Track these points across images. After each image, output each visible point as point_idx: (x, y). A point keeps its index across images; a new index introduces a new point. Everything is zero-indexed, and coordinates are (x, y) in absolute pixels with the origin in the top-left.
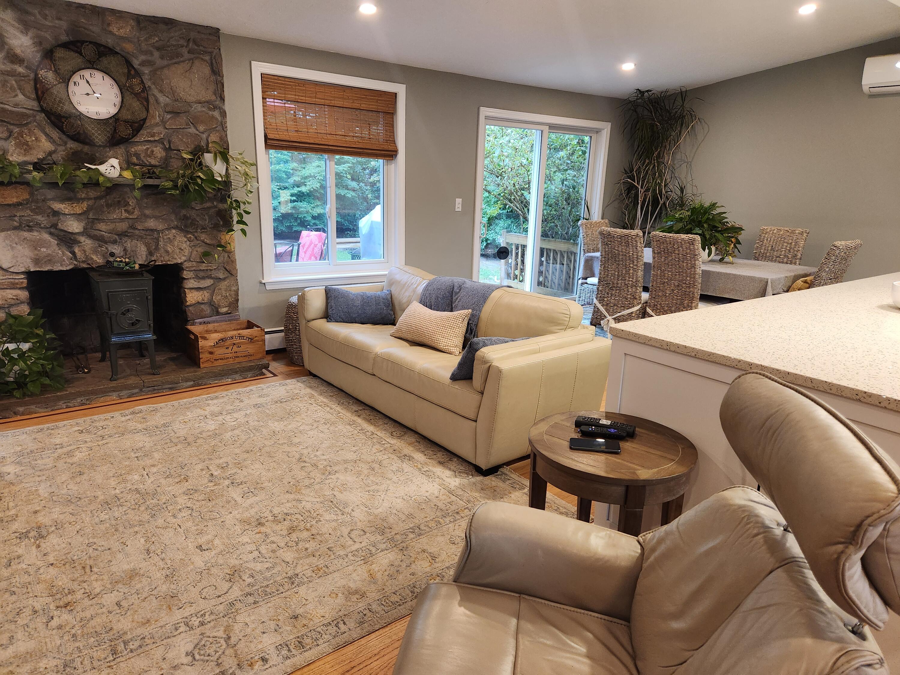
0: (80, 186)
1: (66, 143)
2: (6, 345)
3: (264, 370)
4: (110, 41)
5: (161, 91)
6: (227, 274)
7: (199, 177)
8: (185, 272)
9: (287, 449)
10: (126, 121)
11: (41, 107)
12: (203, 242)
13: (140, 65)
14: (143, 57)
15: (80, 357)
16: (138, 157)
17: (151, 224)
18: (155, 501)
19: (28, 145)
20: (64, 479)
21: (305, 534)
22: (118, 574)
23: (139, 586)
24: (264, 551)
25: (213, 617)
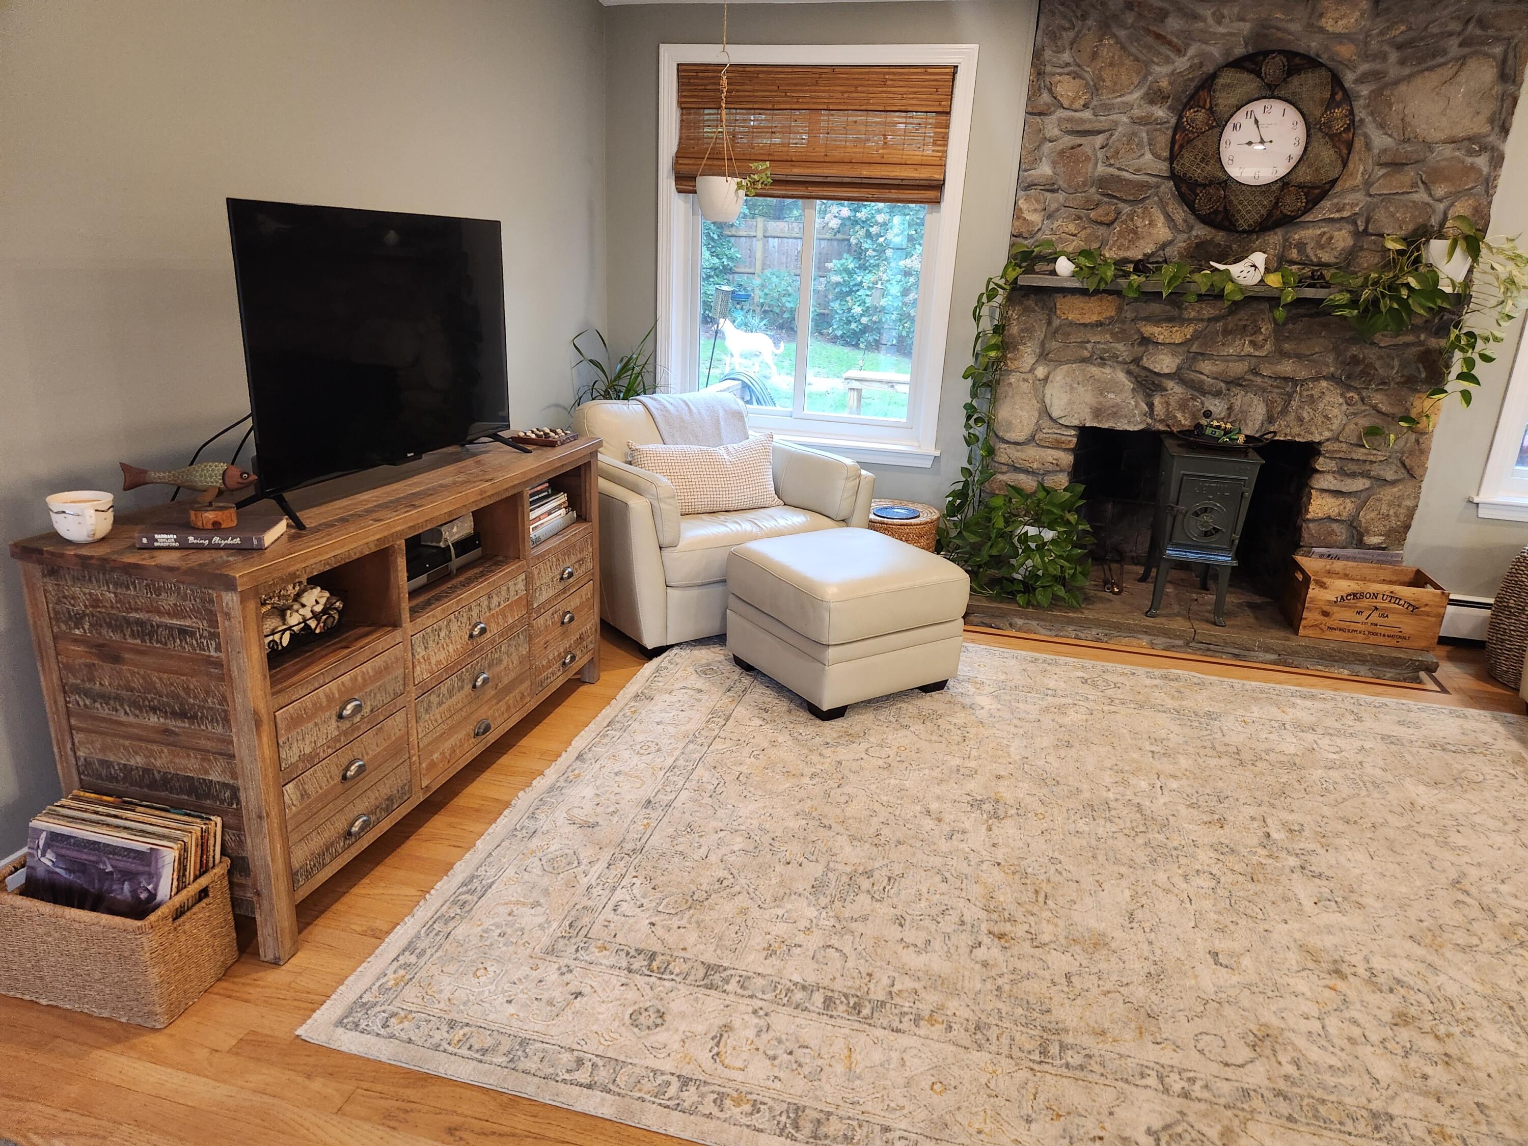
0: (1192, 298)
1: (1191, 228)
2: (1027, 528)
3: (1423, 675)
4: (1312, 45)
5: (1382, 126)
6: (1402, 474)
7: (1408, 285)
8: (1321, 459)
10: (1300, 186)
11: (1172, 170)
12: (1375, 407)
13: (1356, 81)
14: (1365, 67)
15: (1114, 566)
16: (1302, 250)
17: (1287, 368)
18: (1161, 838)
19: (1135, 233)
20: (1045, 744)
21: (1429, 1045)
22: (1079, 928)
23: (1103, 966)
24: (1332, 1030)
25: (1206, 1095)
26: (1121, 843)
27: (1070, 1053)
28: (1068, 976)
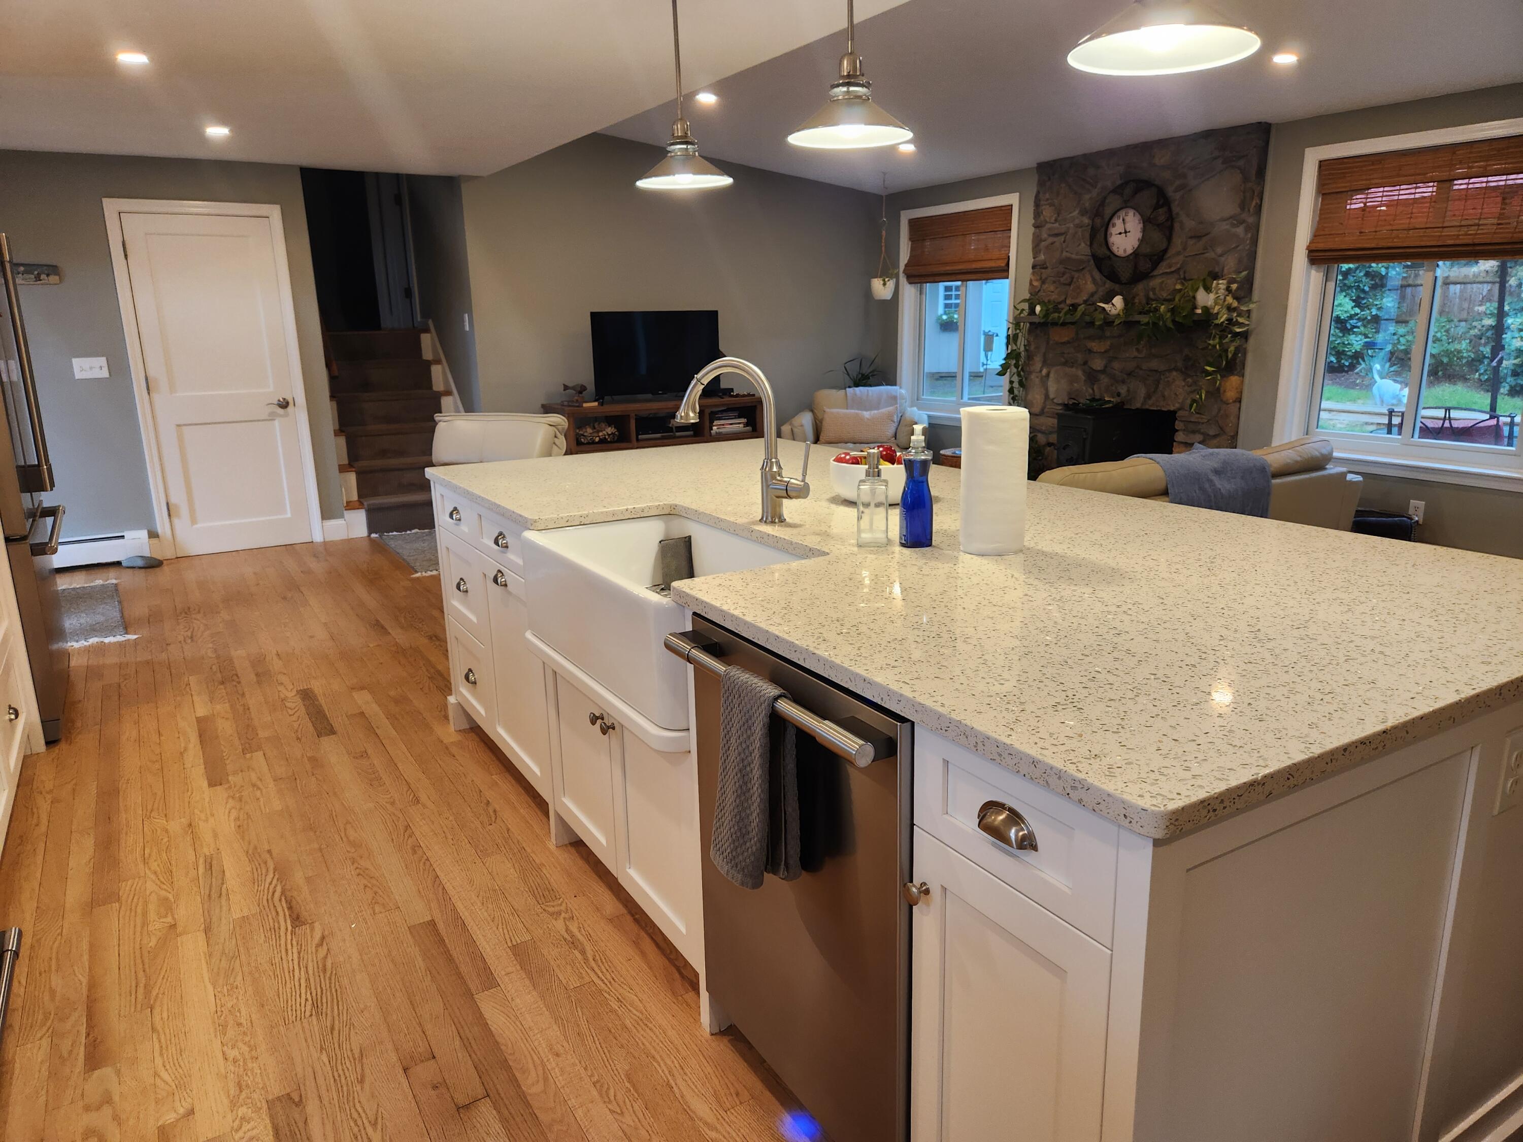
1: (1105, 283)
5: (1188, 215)
6: (1218, 431)
8: (1177, 422)
10: (1141, 256)
11: (1092, 252)
12: (1201, 388)
13: (1172, 191)
16: (1154, 294)
19: (1080, 288)
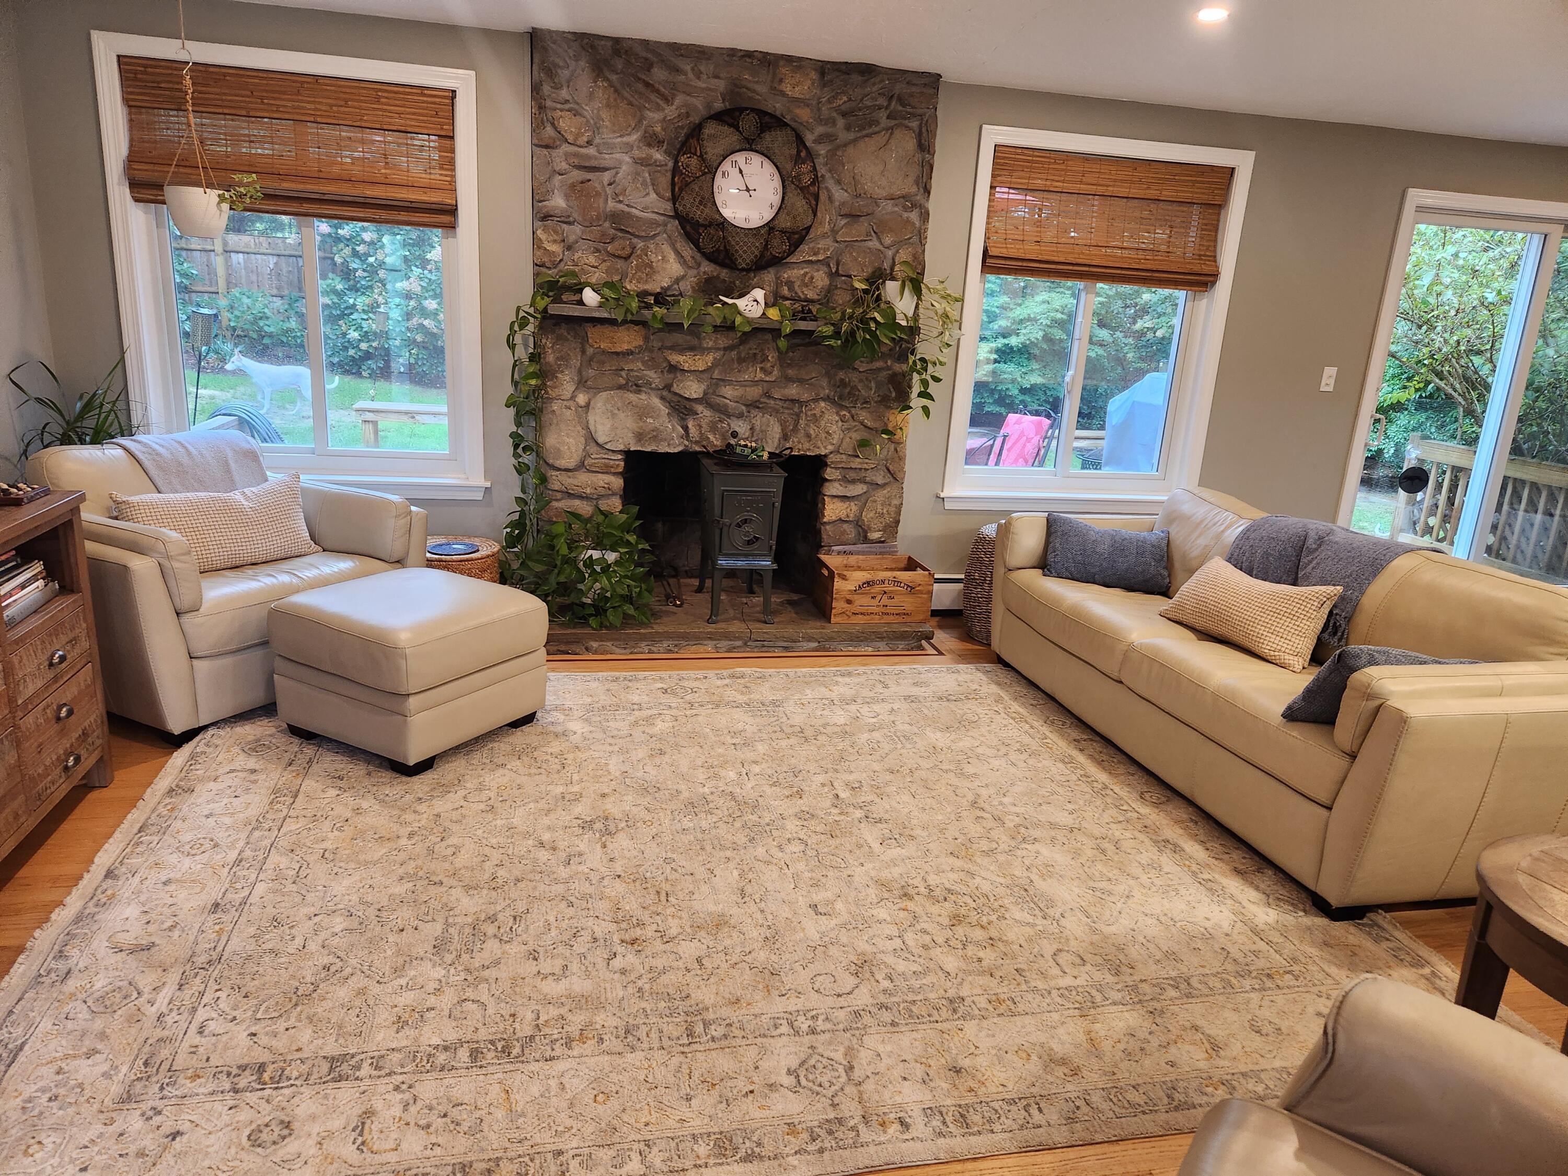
0: (709, 329)
1: (699, 265)
2: (590, 552)
3: (923, 642)
4: (776, 106)
5: (839, 182)
6: (888, 479)
7: (874, 319)
8: (829, 469)
9: (955, 781)
10: (783, 232)
11: (676, 210)
12: (862, 423)
13: (815, 142)
14: (820, 130)
15: (673, 581)
16: (791, 289)
17: (793, 391)
18: (754, 818)
19: (651, 267)
20: (640, 756)
21: (978, 934)
22: (702, 915)
23: (727, 942)
24: (910, 943)
25: (828, 1026)
26: (723, 830)
27: (713, 1027)
28: (699, 961)
